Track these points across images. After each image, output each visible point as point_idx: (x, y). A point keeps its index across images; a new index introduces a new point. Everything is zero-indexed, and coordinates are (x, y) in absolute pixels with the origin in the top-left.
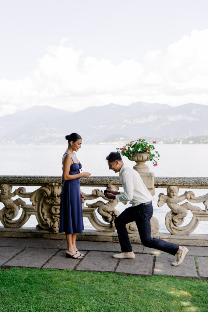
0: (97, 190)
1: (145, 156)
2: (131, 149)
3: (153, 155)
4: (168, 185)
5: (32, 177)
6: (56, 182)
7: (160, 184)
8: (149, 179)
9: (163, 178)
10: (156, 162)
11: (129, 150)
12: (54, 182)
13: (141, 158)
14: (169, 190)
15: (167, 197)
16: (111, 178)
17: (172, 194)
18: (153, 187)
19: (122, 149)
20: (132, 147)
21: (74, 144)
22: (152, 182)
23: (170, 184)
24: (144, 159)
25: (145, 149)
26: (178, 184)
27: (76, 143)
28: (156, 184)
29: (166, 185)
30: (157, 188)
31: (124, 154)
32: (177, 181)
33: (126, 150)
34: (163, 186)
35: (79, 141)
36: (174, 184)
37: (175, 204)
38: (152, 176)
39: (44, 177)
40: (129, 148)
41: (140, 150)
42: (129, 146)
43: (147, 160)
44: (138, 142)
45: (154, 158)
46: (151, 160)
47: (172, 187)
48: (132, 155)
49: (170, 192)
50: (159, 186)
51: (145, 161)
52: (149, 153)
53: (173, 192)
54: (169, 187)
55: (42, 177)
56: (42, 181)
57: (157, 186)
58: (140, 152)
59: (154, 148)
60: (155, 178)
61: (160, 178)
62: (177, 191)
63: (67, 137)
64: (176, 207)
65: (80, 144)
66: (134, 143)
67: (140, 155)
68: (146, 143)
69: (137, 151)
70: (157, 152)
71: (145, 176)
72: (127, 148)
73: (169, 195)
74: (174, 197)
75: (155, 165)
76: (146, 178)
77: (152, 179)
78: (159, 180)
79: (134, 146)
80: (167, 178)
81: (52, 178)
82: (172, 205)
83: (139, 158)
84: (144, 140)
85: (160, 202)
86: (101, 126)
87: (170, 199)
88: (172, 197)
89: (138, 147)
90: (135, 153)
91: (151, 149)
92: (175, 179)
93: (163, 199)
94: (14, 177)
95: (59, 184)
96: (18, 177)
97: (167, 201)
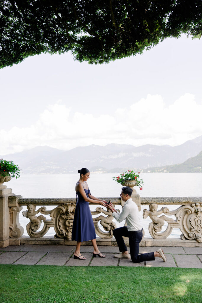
0: (100, 208)
1: (134, 182)
2: (124, 178)
3: (140, 182)
4: (150, 203)
5: (52, 199)
6: (70, 203)
7: (144, 202)
8: (137, 199)
9: (147, 198)
10: (142, 187)
11: (122, 178)
12: (68, 203)
13: (131, 184)
14: (151, 207)
15: (150, 212)
16: (109, 199)
17: (153, 209)
18: (140, 204)
19: (117, 177)
20: (124, 176)
21: (84, 176)
22: (139, 201)
23: (152, 202)
24: (133, 185)
25: (134, 178)
26: (157, 202)
27: (86, 175)
28: (142, 202)
29: (149, 203)
30: (142, 205)
31: (118, 181)
32: (157, 200)
33: (120, 178)
34: (147, 204)
35: (88, 174)
36: (155, 202)
37: (155, 217)
38: (139, 197)
39: (61, 199)
40: (122, 177)
41: (130, 178)
42: (122, 176)
43: (135, 185)
44: (129, 173)
45: (140, 184)
46: (138, 185)
47: (153, 205)
48: (124, 182)
49: (152, 208)
50: (144, 204)
51: (133, 186)
52: (136, 180)
53: (154, 208)
54: (151, 205)
55: (59, 199)
56: (59, 202)
57: (142, 204)
58: (130, 180)
59: (139, 177)
60: (141, 198)
61: (145, 198)
62: (157, 207)
63: (79, 171)
64: (157, 219)
65: (89, 175)
66: (126, 173)
67: (130, 182)
68: (134, 173)
69: (128, 180)
70: (141, 180)
71: (134, 197)
72: (120, 177)
73: (151, 210)
74: (155, 211)
75: (141, 189)
76: (135, 198)
77: (139, 199)
78: (144, 200)
79: (126, 176)
80: (149, 198)
81: (66, 199)
82: (153, 217)
83: (129, 184)
84: (133, 171)
85: (145, 215)
86: (86, 161)
87: (152, 213)
88: (153, 211)
89: (129, 176)
90: (127, 181)
91: (138, 178)
92: (155, 198)
93: (147, 213)
94: (38, 199)
95: (72, 204)
96: (41, 199)
97: (150, 215)
